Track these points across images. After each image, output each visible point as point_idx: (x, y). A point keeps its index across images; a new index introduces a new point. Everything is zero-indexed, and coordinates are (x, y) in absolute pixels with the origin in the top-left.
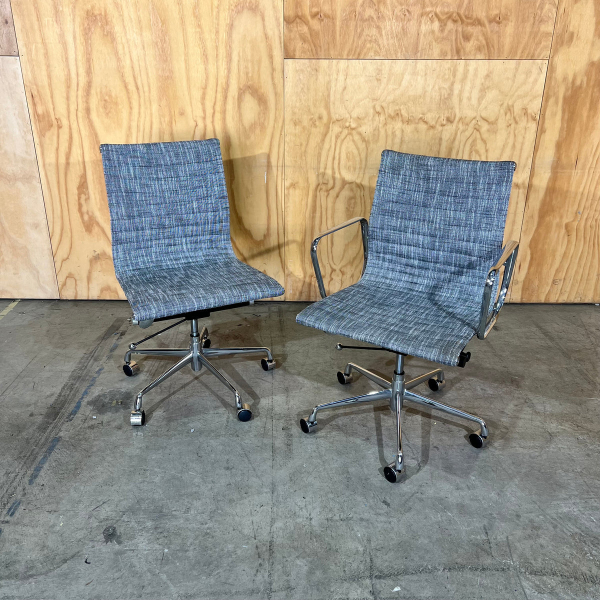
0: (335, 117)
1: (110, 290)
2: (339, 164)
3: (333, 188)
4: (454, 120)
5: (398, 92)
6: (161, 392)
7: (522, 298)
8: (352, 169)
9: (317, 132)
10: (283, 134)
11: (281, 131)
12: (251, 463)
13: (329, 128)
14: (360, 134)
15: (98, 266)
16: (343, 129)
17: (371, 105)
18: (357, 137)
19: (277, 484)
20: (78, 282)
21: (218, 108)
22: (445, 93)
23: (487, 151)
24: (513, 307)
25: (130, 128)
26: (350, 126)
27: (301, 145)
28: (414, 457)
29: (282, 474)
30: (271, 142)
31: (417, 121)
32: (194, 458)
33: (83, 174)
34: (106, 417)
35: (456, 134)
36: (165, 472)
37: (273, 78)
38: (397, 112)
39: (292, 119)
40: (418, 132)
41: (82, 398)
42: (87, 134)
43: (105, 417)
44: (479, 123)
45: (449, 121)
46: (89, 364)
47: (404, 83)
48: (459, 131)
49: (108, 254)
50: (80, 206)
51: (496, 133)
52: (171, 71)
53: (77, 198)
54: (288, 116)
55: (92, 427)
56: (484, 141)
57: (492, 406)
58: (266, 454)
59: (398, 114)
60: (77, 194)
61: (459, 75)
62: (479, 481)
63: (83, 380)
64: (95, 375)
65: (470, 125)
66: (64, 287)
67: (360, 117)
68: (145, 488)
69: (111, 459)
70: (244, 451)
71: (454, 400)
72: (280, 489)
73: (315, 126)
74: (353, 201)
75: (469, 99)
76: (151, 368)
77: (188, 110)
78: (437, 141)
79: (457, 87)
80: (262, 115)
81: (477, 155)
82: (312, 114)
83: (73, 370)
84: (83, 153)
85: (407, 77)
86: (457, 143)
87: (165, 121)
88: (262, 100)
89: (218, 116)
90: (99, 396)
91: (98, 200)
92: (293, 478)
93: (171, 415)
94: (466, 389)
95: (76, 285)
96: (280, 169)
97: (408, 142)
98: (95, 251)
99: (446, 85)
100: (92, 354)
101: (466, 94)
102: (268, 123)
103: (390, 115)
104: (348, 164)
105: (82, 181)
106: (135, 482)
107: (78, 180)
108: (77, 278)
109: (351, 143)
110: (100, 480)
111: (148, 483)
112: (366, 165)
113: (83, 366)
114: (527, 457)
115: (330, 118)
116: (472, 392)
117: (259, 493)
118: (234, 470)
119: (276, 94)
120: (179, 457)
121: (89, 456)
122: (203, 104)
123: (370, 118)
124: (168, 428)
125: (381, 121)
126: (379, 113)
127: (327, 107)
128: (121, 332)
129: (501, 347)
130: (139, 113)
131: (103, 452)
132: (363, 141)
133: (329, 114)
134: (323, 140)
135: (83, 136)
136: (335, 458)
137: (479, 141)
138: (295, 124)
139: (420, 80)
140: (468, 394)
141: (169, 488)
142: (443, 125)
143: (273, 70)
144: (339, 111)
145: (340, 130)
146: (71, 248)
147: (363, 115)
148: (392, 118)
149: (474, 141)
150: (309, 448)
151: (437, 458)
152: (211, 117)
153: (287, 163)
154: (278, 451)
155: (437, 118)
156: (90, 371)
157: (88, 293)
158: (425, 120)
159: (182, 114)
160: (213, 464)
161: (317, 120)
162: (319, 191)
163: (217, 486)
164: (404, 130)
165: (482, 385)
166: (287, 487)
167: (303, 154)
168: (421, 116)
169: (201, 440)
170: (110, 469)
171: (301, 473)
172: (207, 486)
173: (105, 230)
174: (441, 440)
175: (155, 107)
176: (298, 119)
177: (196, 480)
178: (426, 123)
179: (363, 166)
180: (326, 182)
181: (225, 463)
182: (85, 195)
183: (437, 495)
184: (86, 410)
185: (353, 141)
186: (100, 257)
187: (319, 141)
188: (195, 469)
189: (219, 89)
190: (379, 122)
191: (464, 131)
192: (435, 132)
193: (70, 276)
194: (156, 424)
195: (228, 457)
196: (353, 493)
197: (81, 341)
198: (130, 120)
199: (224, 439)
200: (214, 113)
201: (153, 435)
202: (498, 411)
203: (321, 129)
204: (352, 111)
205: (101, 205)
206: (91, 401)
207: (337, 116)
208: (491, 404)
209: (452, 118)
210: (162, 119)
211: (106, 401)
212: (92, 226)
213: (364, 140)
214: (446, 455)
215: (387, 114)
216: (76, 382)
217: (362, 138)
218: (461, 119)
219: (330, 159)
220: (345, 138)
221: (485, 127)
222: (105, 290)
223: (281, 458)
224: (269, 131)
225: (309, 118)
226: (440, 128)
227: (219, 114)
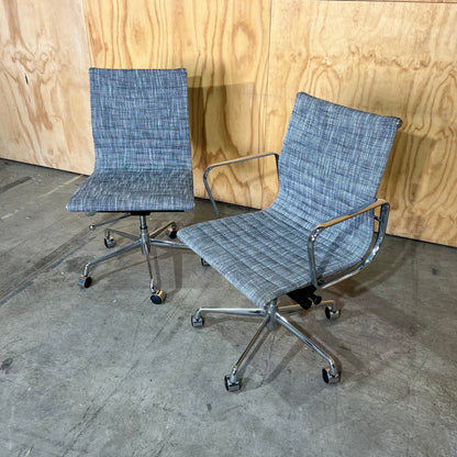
0: (313, 54)
4: (428, 64)
5: (372, 34)
9: (296, 67)
10: (267, 66)
11: (266, 64)
12: (135, 339)
13: (307, 64)
14: (334, 71)
16: (319, 65)
17: (347, 44)
18: (331, 75)
19: (140, 362)
21: (216, 41)
22: (421, 36)
26: (326, 63)
27: (282, 77)
28: (264, 373)
30: (257, 73)
31: (390, 63)
32: (100, 324)
34: (70, 275)
35: (429, 78)
36: (74, 328)
37: (261, 16)
38: (371, 53)
39: (275, 54)
40: (390, 73)
41: (66, 257)
42: (124, 57)
45: (423, 65)
47: (380, 25)
48: (432, 76)
52: (182, 8)
58: (151, 335)
59: (371, 55)
61: (439, 19)
62: (303, 414)
63: (77, 243)
64: (87, 242)
65: (445, 70)
67: (335, 56)
73: (295, 61)
75: (447, 44)
77: (194, 41)
78: (409, 84)
79: (435, 31)
80: (250, 48)
81: (450, 102)
82: (293, 51)
83: (76, 234)
85: (384, 19)
86: (429, 88)
87: (177, 50)
88: (251, 35)
89: (216, 48)
90: (78, 258)
92: (155, 361)
93: (111, 285)
94: (360, 324)
96: (263, 97)
97: (380, 83)
99: (423, 29)
101: (443, 39)
102: (256, 56)
103: (365, 56)
106: (50, 330)
109: (326, 79)
110: (31, 322)
111: (58, 333)
113: (85, 233)
114: (367, 406)
115: (308, 55)
116: (363, 328)
117: (123, 365)
118: (119, 342)
119: (263, 31)
120: (91, 319)
121: (38, 302)
122: (205, 37)
123: (345, 57)
124: (102, 294)
125: (355, 61)
126: (353, 53)
127: (306, 45)
129: (426, 292)
130: (159, 42)
131: (49, 301)
132: (336, 79)
133: (308, 51)
134: (301, 75)
135: (121, 58)
136: (199, 354)
138: (278, 58)
139: (397, 22)
142: (416, 69)
143: (262, 8)
144: (317, 49)
145: (317, 66)
147: (339, 54)
149: (448, 87)
151: (283, 380)
152: (211, 48)
153: (270, 92)
154: (161, 336)
155: (410, 61)
156: (86, 237)
158: (398, 63)
159: (189, 44)
160: (109, 332)
161: (297, 57)
163: (99, 350)
164: (377, 70)
165: (378, 324)
166: (146, 367)
167: (283, 86)
168: (394, 58)
169: (116, 310)
171: (164, 359)
172: (92, 348)
174: (299, 365)
175: (170, 37)
176: (281, 54)
177: (89, 341)
178: (399, 65)
181: (118, 333)
183: (257, 415)
185: (328, 77)
187: (298, 75)
188: (95, 332)
189: (218, 24)
190: (353, 62)
191: (437, 76)
192: (407, 75)
194: (96, 289)
196: (190, 389)
198: (153, 47)
199: (131, 314)
200: (213, 45)
202: (374, 353)
203: (300, 65)
204: (328, 50)
206: (70, 260)
207: (315, 53)
208: (372, 345)
211: (79, 263)
213: (337, 77)
215: (361, 54)
216: (72, 244)
218: (435, 63)
220: (321, 74)
223: (159, 342)
224: (256, 63)
225: (290, 53)
226: (413, 71)
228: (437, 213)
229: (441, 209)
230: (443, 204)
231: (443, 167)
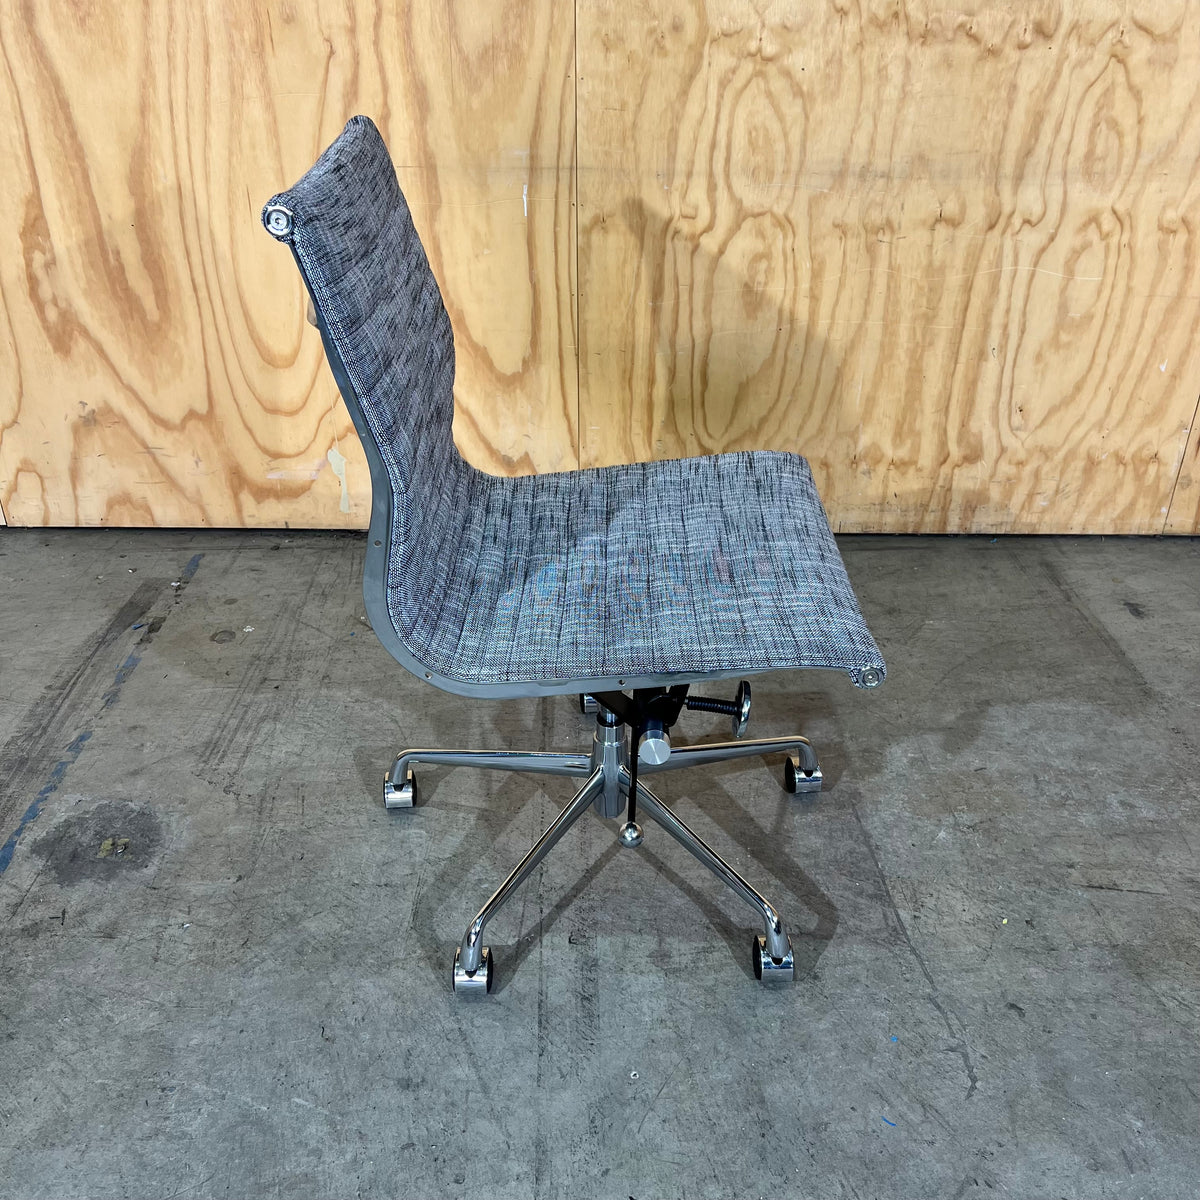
0: (718, 24)
1: (131, 503)
2: (728, 160)
3: (709, 228)
4: (1056, 30)
6: (238, 811)
7: (1196, 523)
8: (762, 176)
9: (667, 69)
10: (573, 75)
11: (567, 68)
12: (475, 1065)
13: (700, 56)
14: (787, 74)
15: (94, 442)
16: (739, 59)
18: (778, 84)
19: (550, 1143)
20: (47, 483)
21: (389, 1)
23: (1140, 121)
24: (1174, 548)
25: (147, 62)
26: (759, 50)
27: (623, 107)
28: (953, 1042)
29: (567, 1104)
30: (539, 99)
31: (950, 35)
32: (311, 1046)
33: (33, 195)
34: (77, 896)
35: (1058, 73)
36: (223, 1097)
38: (895, 8)
39: (597, 32)
40: (950, 66)
41: (19, 832)
42: (33, 81)
43: (75, 896)
44: (1126, 39)
45: (1042, 32)
46: (57, 719)
48: (1066, 64)
49: (115, 410)
50: (33, 281)
51: (1171, 68)
53: (22, 262)
54: (586, 23)
55: (32, 932)
56: (1136, 93)
57: (1160, 861)
58: (520, 1031)
59: (896, 15)
60: (21, 251)
62: (1156, 1136)
63: (31, 771)
64: (66, 755)
65: (1101, 43)
66: (14, 495)
67: (788, 25)
68: (159, 1159)
69: (70, 1047)
70: (458, 1021)
71: (1049, 840)
72: (560, 1161)
73: (662, 51)
74: (763, 265)
76: (219, 731)
77: (307, 8)
78: (1004, 93)
80: (512, 19)
81: (1113, 135)
82: (655, 17)
83: (7, 739)
84: (26, 135)
86: (1057, 99)
87: (243, 41)
89: (390, 23)
90: (68, 824)
91: (79, 269)
92: (598, 1123)
93: (257, 891)
94: (1080, 804)
95: (43, 490)
96: (564, 175)
97: (922, 98)
98: (84, 404)
100: (68, 688)
102: (531, 44)
103: (876, 18)
104: (752, 158)
105: (33, 215)
106: (130, 1136)
107: (21, 212)
108: (44, 474)
109: (762, 102)
110: (29, 1127)
111: (170, 1138)
112: (802, 163)
113: (38, 727)
115: (704, 28)
116: (1099, 813)
117: (499, 1179)
118: (424, 1092)
120: (268, 1040)
121: (10, 1037)
123: (818, 28)
124: (245, 934)
125: (848, 36)
126: (843, 12)
128: (151, 620)
129: (1159, 668)
130: (171, 19)
131: (53, 1021)
132: (795, 95)
133: (702, 14)
134: (684, 93)
135: (22, 90)
136: (722, 1047)
137: (1121, 93)
138: (607, 47)
140: (1086, 818)
141: (231, 1157)
142: (1022, 47)
144: (730, 6)
145: (732, 62)
146: (21, 395)
147: (799, 18)
148: (880, 25)
149: (1108, 92)
150: (645, 1010)
151: (1020, 1046)
152: (371, 29)
153: (583, 159)
154: (555, 1021)
155: (1007, 26)
156: (53, 741)
157: (76, 513)
158: (973, 31)
159: (289, 20)
160: (365, 1068)
161: (667, 36)
162: (673, 238)
163: (374, 1149)
164: (913, 61)
165: (1121, 790)
166: (580, 1155)
167: (629, 134)
168: (962, 18)
169: (335, 978)
170: (64, 1083)
171: (622, 1105)
172: (342, 1153)
173: (105, 347)
174: (1026, 981)
176: (615, 31)
177: (312, 1129)
178: (975, 38)
179: (794, 167)
180: (689, 211)
181: (400, 1063)
182: (44, 254)
183: (1037, 1192)
184: (26, 872)
185: (769, 94)
186: (98, 417)
187: (674, 95)
188: (312, 1085)
190: (844, 40)
191: (1080, 64)
192: (1000, 66)
193: (26, 467)
194: (213, 921)
195: (409, 1043)
196: (778, 1181)
197: (43, 648)
198: (146, 38)
199: (401, 974)
200: (378, 16)
201: (200, 959)
202: (1177, 877)
203: (679, 60)
204: (766, 7)
205: (89, 281)
206: (43, 839)
207: (725, 19)
208: (1155, 853)
209: (1052, 25)
210: (237, 37)
211: (85, 839)
212: (71, 338)
213: (798, 92)
214: (1045, 1037)
215: (865, 15)
216: (12, 779)
217: (792, 86)
218: (1075, 27)
219: (703, 147)
220: (746, 86)
221: (1141, 50)
222: (119, 503)
223: (565, 1047)
224: (533, 67)
225: (646, 26)
226: (1012, 54)
227: (394, 19)
228: (1083, 450)
229: (1094, 439)
230: (1099, 425)
231: (1097, 322)
